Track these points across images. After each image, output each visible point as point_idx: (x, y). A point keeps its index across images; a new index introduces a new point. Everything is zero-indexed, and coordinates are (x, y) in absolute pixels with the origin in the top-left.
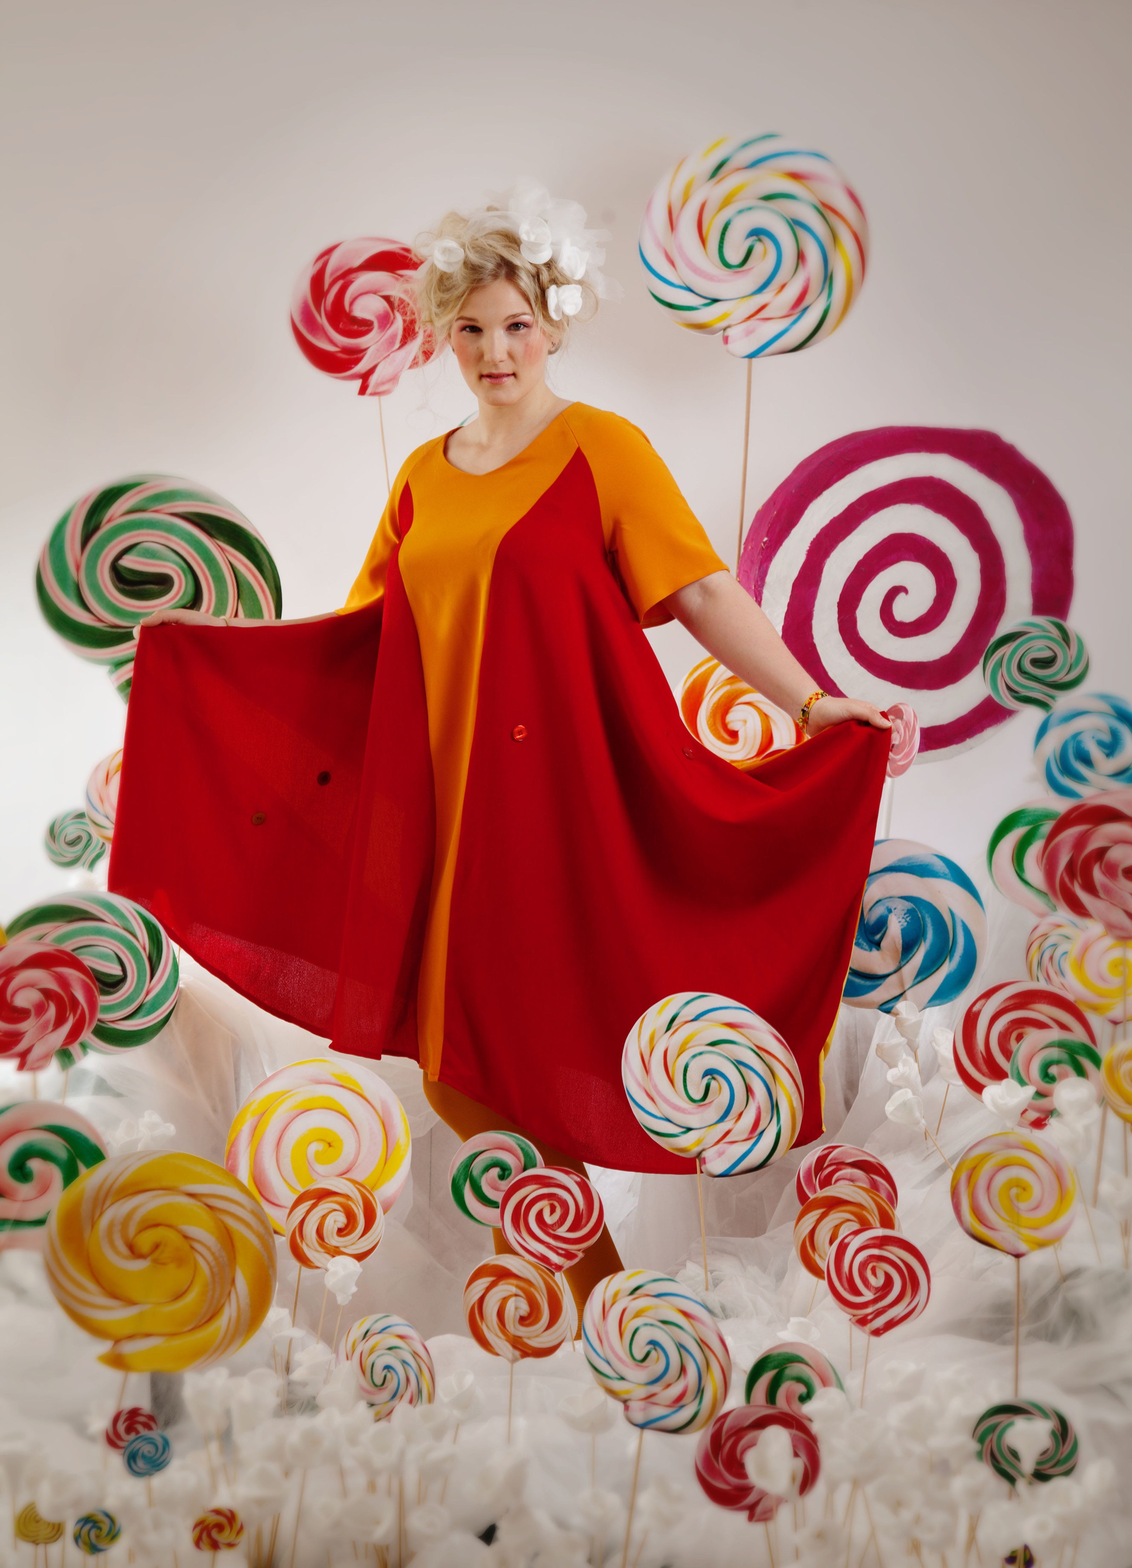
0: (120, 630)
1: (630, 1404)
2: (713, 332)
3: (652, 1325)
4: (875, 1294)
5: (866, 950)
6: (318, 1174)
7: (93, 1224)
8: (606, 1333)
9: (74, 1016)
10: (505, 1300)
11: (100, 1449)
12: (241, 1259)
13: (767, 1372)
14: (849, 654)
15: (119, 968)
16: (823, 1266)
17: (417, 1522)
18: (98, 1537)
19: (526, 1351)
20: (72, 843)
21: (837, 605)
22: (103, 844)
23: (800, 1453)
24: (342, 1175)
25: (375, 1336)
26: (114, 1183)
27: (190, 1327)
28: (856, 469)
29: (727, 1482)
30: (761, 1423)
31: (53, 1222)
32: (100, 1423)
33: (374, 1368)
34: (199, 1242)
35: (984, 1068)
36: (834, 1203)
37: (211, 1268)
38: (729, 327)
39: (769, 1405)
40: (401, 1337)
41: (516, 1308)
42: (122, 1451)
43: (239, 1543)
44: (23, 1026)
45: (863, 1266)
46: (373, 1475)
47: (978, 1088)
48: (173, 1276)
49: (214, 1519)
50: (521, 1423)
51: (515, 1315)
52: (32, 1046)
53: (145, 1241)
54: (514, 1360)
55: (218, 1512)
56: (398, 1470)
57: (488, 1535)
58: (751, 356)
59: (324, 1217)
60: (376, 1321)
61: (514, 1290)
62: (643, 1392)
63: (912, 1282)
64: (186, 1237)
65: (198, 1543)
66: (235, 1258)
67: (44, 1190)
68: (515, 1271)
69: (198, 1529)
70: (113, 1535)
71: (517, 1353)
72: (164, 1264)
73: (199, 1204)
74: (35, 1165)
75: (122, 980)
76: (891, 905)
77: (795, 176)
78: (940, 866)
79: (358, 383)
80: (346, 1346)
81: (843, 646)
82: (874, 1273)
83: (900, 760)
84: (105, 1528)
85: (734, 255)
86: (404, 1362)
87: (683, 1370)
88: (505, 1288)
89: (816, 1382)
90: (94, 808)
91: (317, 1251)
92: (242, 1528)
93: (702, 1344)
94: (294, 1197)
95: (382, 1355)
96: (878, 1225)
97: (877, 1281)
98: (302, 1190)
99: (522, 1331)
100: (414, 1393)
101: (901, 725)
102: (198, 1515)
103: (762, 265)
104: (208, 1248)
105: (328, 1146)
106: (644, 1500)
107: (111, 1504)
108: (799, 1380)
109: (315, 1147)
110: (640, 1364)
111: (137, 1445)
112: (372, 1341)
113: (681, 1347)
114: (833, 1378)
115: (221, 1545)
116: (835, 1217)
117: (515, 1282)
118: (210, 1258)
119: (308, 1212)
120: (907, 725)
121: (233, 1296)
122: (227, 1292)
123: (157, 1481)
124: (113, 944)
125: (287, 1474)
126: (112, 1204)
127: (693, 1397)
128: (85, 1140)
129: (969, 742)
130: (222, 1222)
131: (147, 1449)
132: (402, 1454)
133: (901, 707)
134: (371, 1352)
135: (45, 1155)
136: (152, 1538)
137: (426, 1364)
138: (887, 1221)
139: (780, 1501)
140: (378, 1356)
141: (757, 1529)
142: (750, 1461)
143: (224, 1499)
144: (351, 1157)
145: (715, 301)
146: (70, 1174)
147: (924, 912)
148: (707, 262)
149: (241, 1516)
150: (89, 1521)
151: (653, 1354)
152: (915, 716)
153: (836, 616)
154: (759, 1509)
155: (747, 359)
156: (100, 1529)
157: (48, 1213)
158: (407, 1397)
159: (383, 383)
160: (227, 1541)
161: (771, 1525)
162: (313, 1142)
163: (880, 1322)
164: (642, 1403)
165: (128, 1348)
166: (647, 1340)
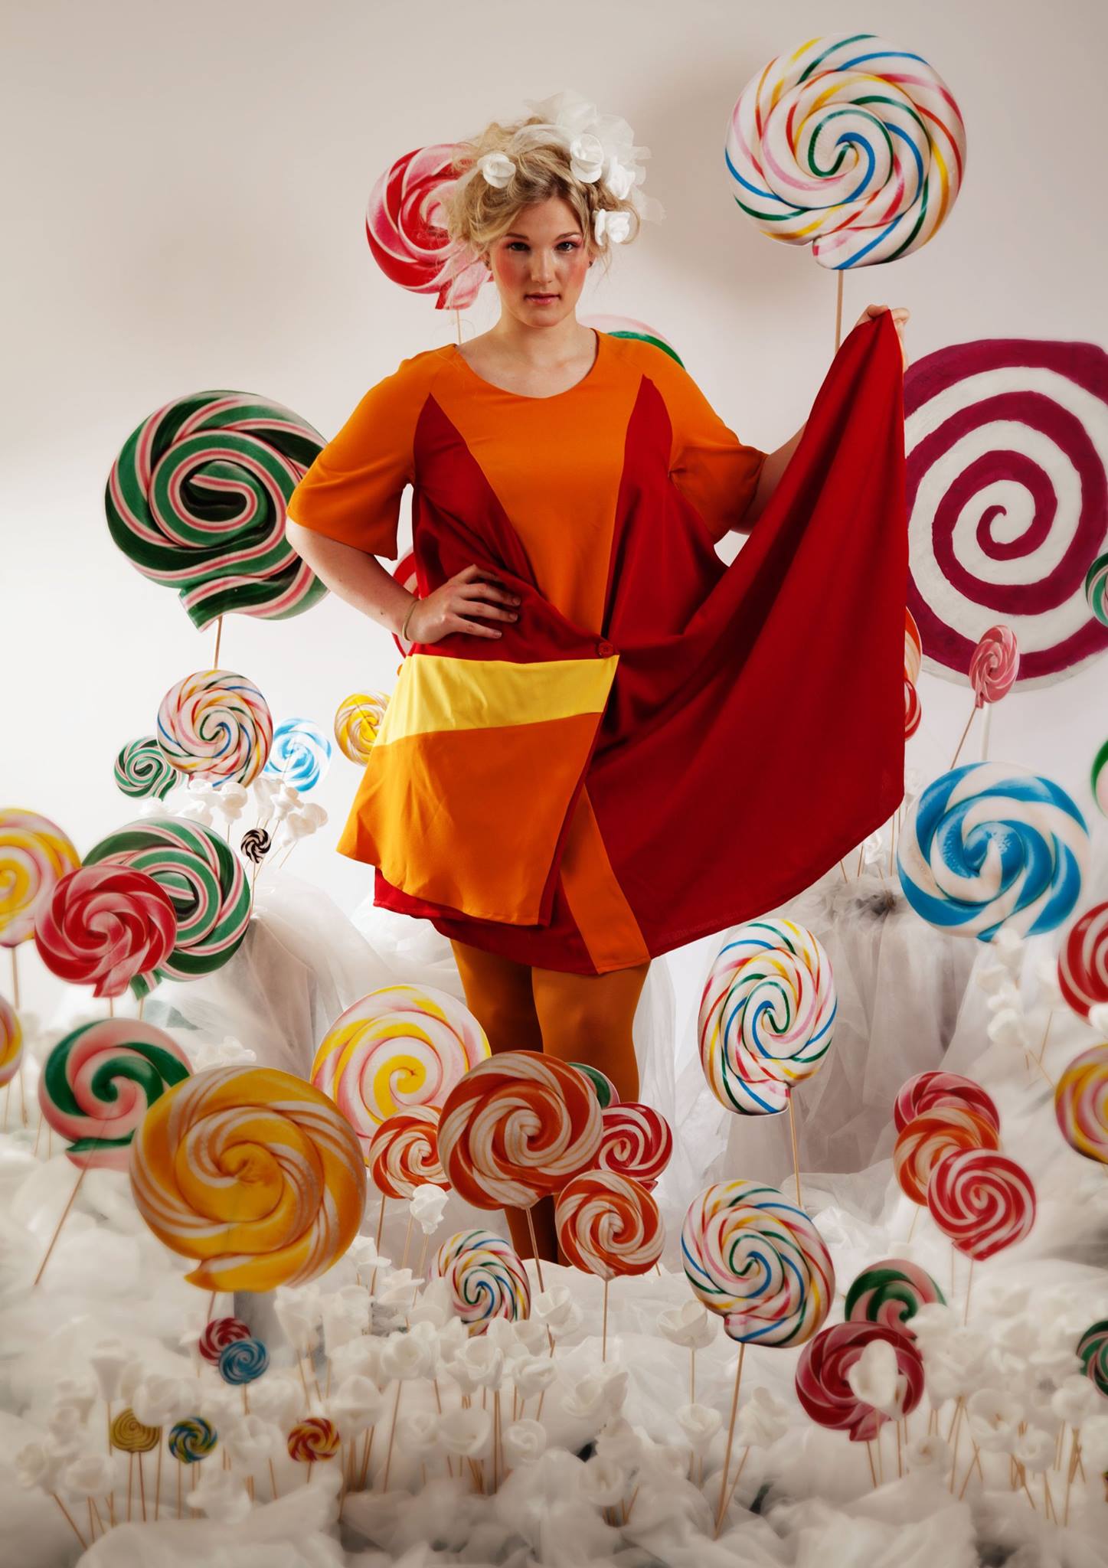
0: (190, 552)
1: (731, 1317)
2: (803, 243)
3: (753, 1236)
4: (978, 1217)
5: (964, 877)
6: (401, 1103)
7: (180, 1140)
8: (706, 1245)
9: (151, 941)
10: (598, 1217)
11: (195, 1358)
12: (330, 1178)
13: (867, 1290)
14: (944, 577)
15: (191, 893)
16: (924, 1190)
17: (513, 1436)
18: (193, 1445)
19: (620, 1268)
20: (142, 773)
21: (931, 525)
22: (175, 771)
23: (903, 1371)
24: (424, 1103)
25: (469, 1252)
26: (200, 1099)
27: (278, 1247)
28: (953, 384)
29: (829, 1399)
30: (863, 1340)
31: (140, 1139)
32: (193, 1335)
33: (468, 1284)
34: (287, 1159)
35: (1090, 989)
36: (935, 1127)
37: (299, 1186)
38: (819, 237)
39: (870, 1322)
40: (495, 1253)
41: (610, 1225)
42: (217, 1362)
43: (335, 1454)
44: (99, 951)
45: (966, 1189)
46: (468, 1387)
47: (1082, 1009)
48: (261, 1194)
49: (310, 1429)
50: (615, 1342)
51: (609, 1231)
52: (109, 971)
53: (233, 1158)
54: (608, 1278)
55: (313, 1422)
56: (495, 1383)
57: (586, 1452)
58: (842, 268)
59: (408, 1146)
60: (470, 1237)
61: (607, 1206)
62: (743, 1305)
63: (1016, 1206)
64: (274, 1155)
65: (293, 1453)
66: (323, 1177)
67: (128, 1108)
68: (608, 1186)
69: (293, 1440)
70: (209, 1443)
71: (611, 1271)
72: (252, 1182)
73: (287, 1121)
74: (119, 1083)
75: (194, 905)
76: (992, 829)
77: (889, 78)
78: (1042, 789)
79: (437, 295)
80: (439, 1263)
81: (938, 569)
82: (978, 1195)
83: (998, 685)
84: (201, 1437)
85: (824, 164)
86: (498, 1279)
87: (785, 1282)
88: (598, 1205)
89: (918, 1299)
90: (166, 735)
91: (401, 1180)
92: (337, 1438)
93: (804, 1255)
94: (376, 1127)
95: (476, 1271)
96: (980, 1146)
97: (980, 1204)
98: (384, 1119)
99: (616, 1248)
100: (509, 1308)
101: (999, 648)
102: (293, 1425)
103: (854, 172)
104: (296, 1166)
105: (410, 1074)
106: (745, 1414)
107: (206, 1411)
108: (901, 1297)
109: (397, 1076)
110: (740, 1276)
111: (233, 1352)
112: (466, 1257)
113: (782, 1258)
114: (936, 1295)
115: (317, 1456)
116: (936, 1141)
117: (608, 1197)
118: (298, 1177)
119: (392, 1141)
120: (1005, 648)
121: (322, 1216)
122: (315, 1211)
123: (253, 1389)
124: (185, 870)
125: (381, 1389)
126: (199, 1120)
127: (795, 1309)
128: (170, 1058)
129: (1070, 669)
130: (311, 1139)
131: (242, 1356)
132: (499, 1367)
133: (1000, 629)
134: (465, 1268)
135: (129, 1074)
136: (249, 1444)
137: (521, 1281)
138: (990, 1142)
139: (885, 1418)
140: (472, 1273)
141: (860, 1447)
142: (853, 1377)
143: (318, 1410)
144: (434, 1086)
145: (805, 210)
146: (154, 1093)
147: (1025, 836)
148: (798, 170)
149: (337, 1428)
150: (182, 1428)
151: (755, 1266)
152: (1014, 638)
153: (931, 537)
154: (861, 1428)
155: (837, 271)
156: (196, 1437)
157: (133, 1132)
158: (502, 1312)
159: (460, 296)
160: (322, 1452)
161: (874, 1444)
162: (396, 1070)
163: (983, 1245)
164: (742, 1317)
165: (215, 1267)
166: (748, 1252)
